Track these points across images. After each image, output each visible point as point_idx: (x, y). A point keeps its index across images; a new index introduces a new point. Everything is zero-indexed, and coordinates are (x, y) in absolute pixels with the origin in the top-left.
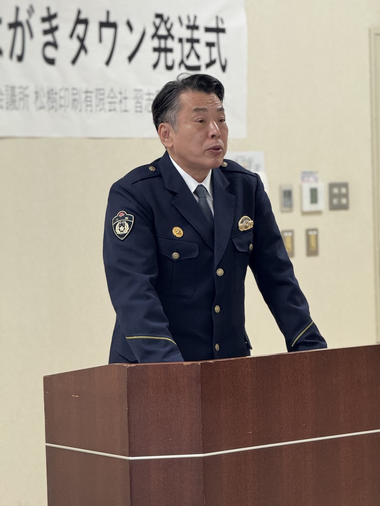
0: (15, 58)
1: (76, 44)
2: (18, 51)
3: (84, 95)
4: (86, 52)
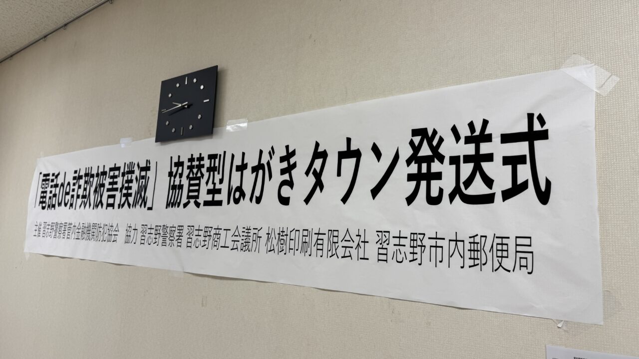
0: (254, 199)
1: (312, 179)
2: (258, 193)
3: (315, 237)
4: (321, 190)
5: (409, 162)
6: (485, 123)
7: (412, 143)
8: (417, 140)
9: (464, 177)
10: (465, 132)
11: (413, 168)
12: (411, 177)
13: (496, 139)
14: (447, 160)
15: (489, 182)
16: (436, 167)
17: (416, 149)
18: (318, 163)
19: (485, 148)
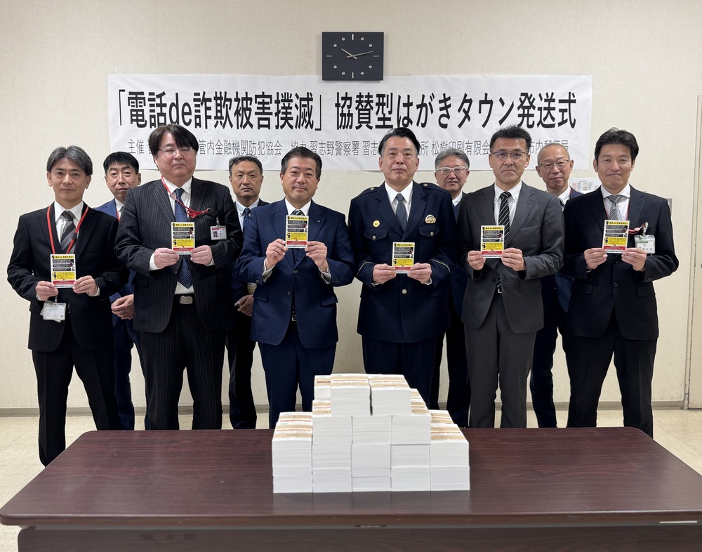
0: (420, 125)
1: (462, 115)
2: (422, 121)
3: (466, 145)
4: (469, 119)
5: (519, 108)
6: (553, 94)
7: (520, 99)
8: (523, 98)
9: (543, 117)
10: (544, 97)
11: (521, 111)
12: (519, 115)
13: (557, 101)
14: (536, 109)
15: (553, 119)
16: (531, 111)
17: (522, 102)
18: (466, 106)
19: (552, 105)
